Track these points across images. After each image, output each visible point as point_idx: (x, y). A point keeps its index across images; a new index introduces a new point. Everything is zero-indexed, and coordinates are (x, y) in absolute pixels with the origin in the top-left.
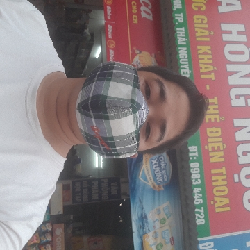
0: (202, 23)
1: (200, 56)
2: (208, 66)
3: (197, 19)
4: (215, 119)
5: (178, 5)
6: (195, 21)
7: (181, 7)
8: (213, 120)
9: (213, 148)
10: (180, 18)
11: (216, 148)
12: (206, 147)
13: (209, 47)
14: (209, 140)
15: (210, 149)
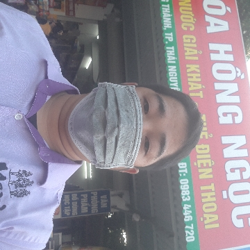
0: (191, 43)
1: (189, 75)
2: (197, 84)
3: (187, 39)
4: (204, 136)
5: (168, 24)
7: (171, 27)
8: (201, 137)
9: (202, 164)
12: (195, 164)
13: (198, 66)
14: (198, 157)
15: (199, 166)
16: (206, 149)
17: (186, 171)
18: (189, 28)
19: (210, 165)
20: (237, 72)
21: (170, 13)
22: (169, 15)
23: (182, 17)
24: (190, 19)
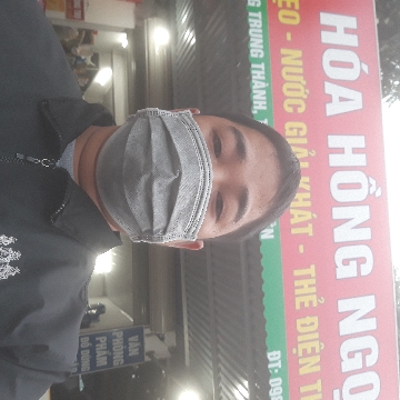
0: (298, 136)
2: (304, 213)
3: (291, 129)
4: (311, 303)
5: (261, 103)
6: (288, 133)
7: (265, 108)
8: (307, 305)
9: (305, 351)
11: (309, 351)
12: (294, 351)
14: (300, 339)
15: (300, 354)
16: (312, 324)
17: (279, 365)
18: (295, 107)
19: (317, 351)
20: (370, 185)
21: (265, 81)
22: (264, 85)
23: (285, 87)
24: (299, 90)
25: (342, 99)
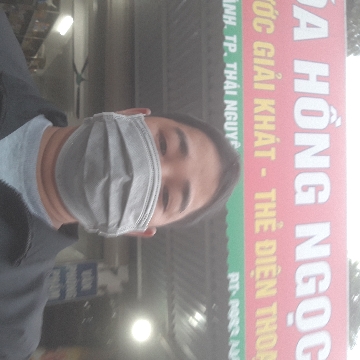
0: (266, 57)
1: (257, 118)
2: (268, 136)
3: (259, 49)
4: (270, 227)
6: (256, 53)
8: (266, 228)
9: (262, 274)
10: (231, 44)
12: (252, 274)
13: (272, 102)
14: (258, 262)
15: (258, 277)
17: (237, 287)
18: (265, 27)
19: (274, 274)
20: (331, 115)
23: (255, 5)
25: (309, 25)
